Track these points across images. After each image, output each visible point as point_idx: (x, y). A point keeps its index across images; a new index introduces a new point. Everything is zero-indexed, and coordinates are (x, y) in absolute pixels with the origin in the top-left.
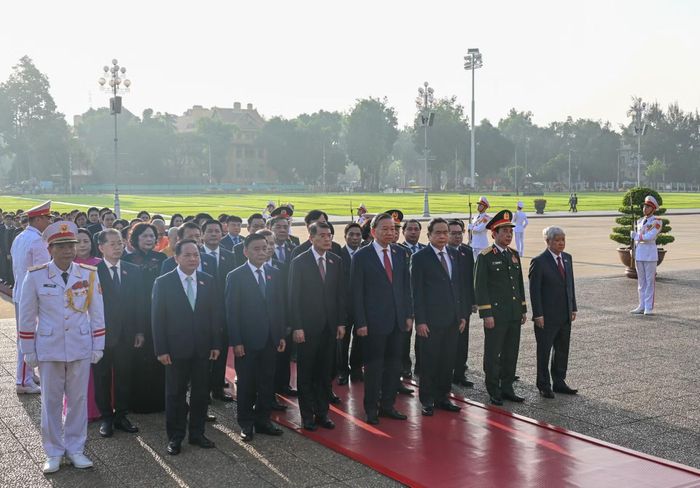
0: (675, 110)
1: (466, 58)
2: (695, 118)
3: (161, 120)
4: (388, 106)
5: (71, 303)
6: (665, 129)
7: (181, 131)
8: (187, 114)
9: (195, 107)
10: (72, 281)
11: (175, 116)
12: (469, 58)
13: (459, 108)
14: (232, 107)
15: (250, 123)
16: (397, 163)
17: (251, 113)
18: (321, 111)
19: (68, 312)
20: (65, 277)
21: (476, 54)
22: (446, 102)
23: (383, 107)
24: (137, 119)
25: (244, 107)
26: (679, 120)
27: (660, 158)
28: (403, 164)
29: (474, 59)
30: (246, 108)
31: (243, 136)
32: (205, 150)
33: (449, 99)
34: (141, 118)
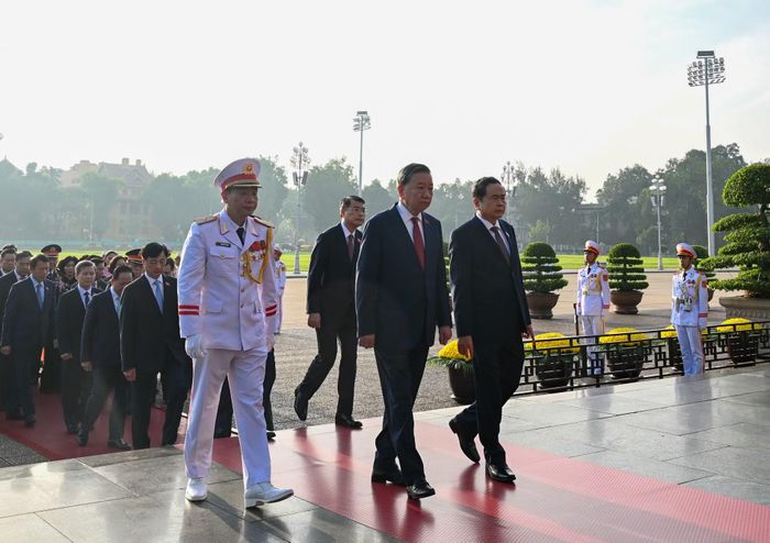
0: (557, 175)
1: (355, 120)
2: (576, 182)
3: (45, 174)
4: (278, 165)
5: (247, 270)
6: (548, 192)
7: (65, 186)
8: (73, 168)
9: (82, 162)
10: (250, 240)
11: (60, 171)
12: (358, 120)
13: (349, 168)
14: (120, 162)
15: (138, 179)
16: (288, 221)
17: (140, 169)
18: (211, 168)
19: (244, 281)
20: (241, 233)
21: (365, 116)
22: (336, 162)
23: (273, 165)
24: (20, 172)
25: (132, 162)
26: (561, 183)
27: (543, 220)
28: (292, 223)
29: (362, 120)
30: (134, 164)
31: (129, 192)
32: (87, 206)
33: (339, 159)
34: (25, 172)
